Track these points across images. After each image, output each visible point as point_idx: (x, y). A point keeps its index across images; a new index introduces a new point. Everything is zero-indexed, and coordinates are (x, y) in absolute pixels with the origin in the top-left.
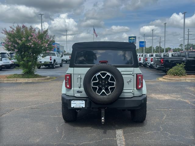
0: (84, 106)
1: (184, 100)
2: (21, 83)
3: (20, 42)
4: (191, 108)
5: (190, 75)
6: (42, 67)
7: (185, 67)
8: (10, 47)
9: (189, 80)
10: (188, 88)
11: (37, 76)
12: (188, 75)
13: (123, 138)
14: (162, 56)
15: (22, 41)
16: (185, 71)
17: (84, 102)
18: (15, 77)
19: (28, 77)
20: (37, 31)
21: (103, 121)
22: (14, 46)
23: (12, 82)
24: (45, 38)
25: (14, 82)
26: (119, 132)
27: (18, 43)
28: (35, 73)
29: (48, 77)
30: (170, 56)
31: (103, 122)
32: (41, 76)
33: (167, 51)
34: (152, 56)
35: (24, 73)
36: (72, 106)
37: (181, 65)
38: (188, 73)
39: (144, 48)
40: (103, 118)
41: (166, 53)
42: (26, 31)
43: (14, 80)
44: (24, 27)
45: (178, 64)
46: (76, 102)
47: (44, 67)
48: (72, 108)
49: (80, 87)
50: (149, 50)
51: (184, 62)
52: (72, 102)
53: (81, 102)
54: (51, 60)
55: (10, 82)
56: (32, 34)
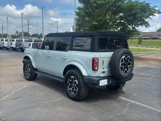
26: (124, 99)
49: (103, 69)
53: (105, 80)
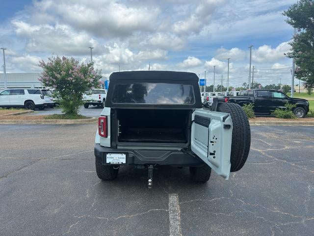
0: (124, 162)
1: (256, 150)
2: (60, 125)
3: (58, 76)
4: (266, 161)
5: (258, 117)
6: (90, 106)
7: (253, 108)
8: (47, 82)
9: (258, 123)
10: (258, 133)
11: (80, 117)
12: (257, 117)
13: (178, 208)
14: (226, 95)
15: (61, 75)
16: (254, 113)
17: (124, 156)
18: (55, 118)
19: (70, 118)
20: (80, 64)
21: (150, 184)
22: (53, 81)
23: (50, 123)
24: (90, 73)
25: (53, 123)
26: (173, 199)
27: (56, 78)
28: (79, 114)
29: (94, 118)
30: (235, 95)
31: (150, 186)
32: (85, 117)
33: (230, 90)
34: (214, 95)
35: (65, 113)
36: (108, 161)
37: (249, 105)
38: (257, 116)
39: (205, 87)
40: (150, 180)
41: (230, 92)
42: (67, 63)
43: (53, 121)
44: (64, 58)
45: (246, 105)
46: (113, 155)
47: (92, 106)
48: (108, 164)
50: (210, 89)
51: (252, 103)
52: (108, 156)
53: (120, 155)
54: (100, 98)
55: (48, 123)
56: (74, 67)
